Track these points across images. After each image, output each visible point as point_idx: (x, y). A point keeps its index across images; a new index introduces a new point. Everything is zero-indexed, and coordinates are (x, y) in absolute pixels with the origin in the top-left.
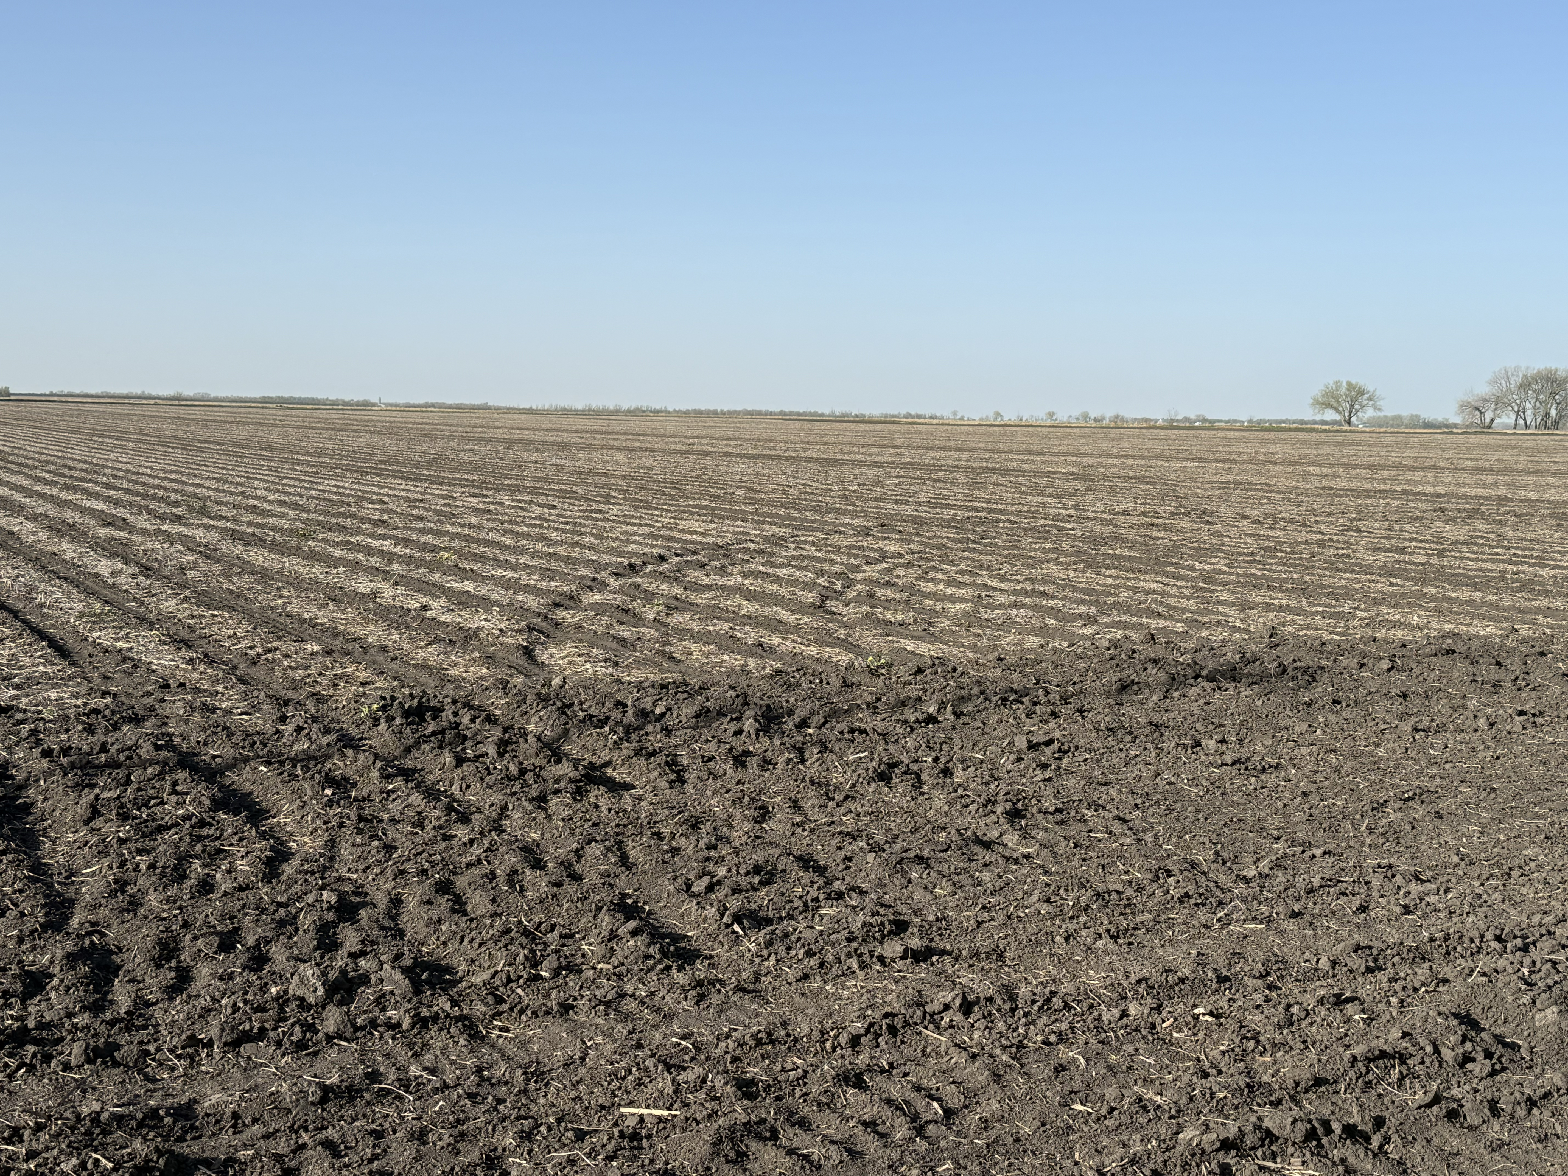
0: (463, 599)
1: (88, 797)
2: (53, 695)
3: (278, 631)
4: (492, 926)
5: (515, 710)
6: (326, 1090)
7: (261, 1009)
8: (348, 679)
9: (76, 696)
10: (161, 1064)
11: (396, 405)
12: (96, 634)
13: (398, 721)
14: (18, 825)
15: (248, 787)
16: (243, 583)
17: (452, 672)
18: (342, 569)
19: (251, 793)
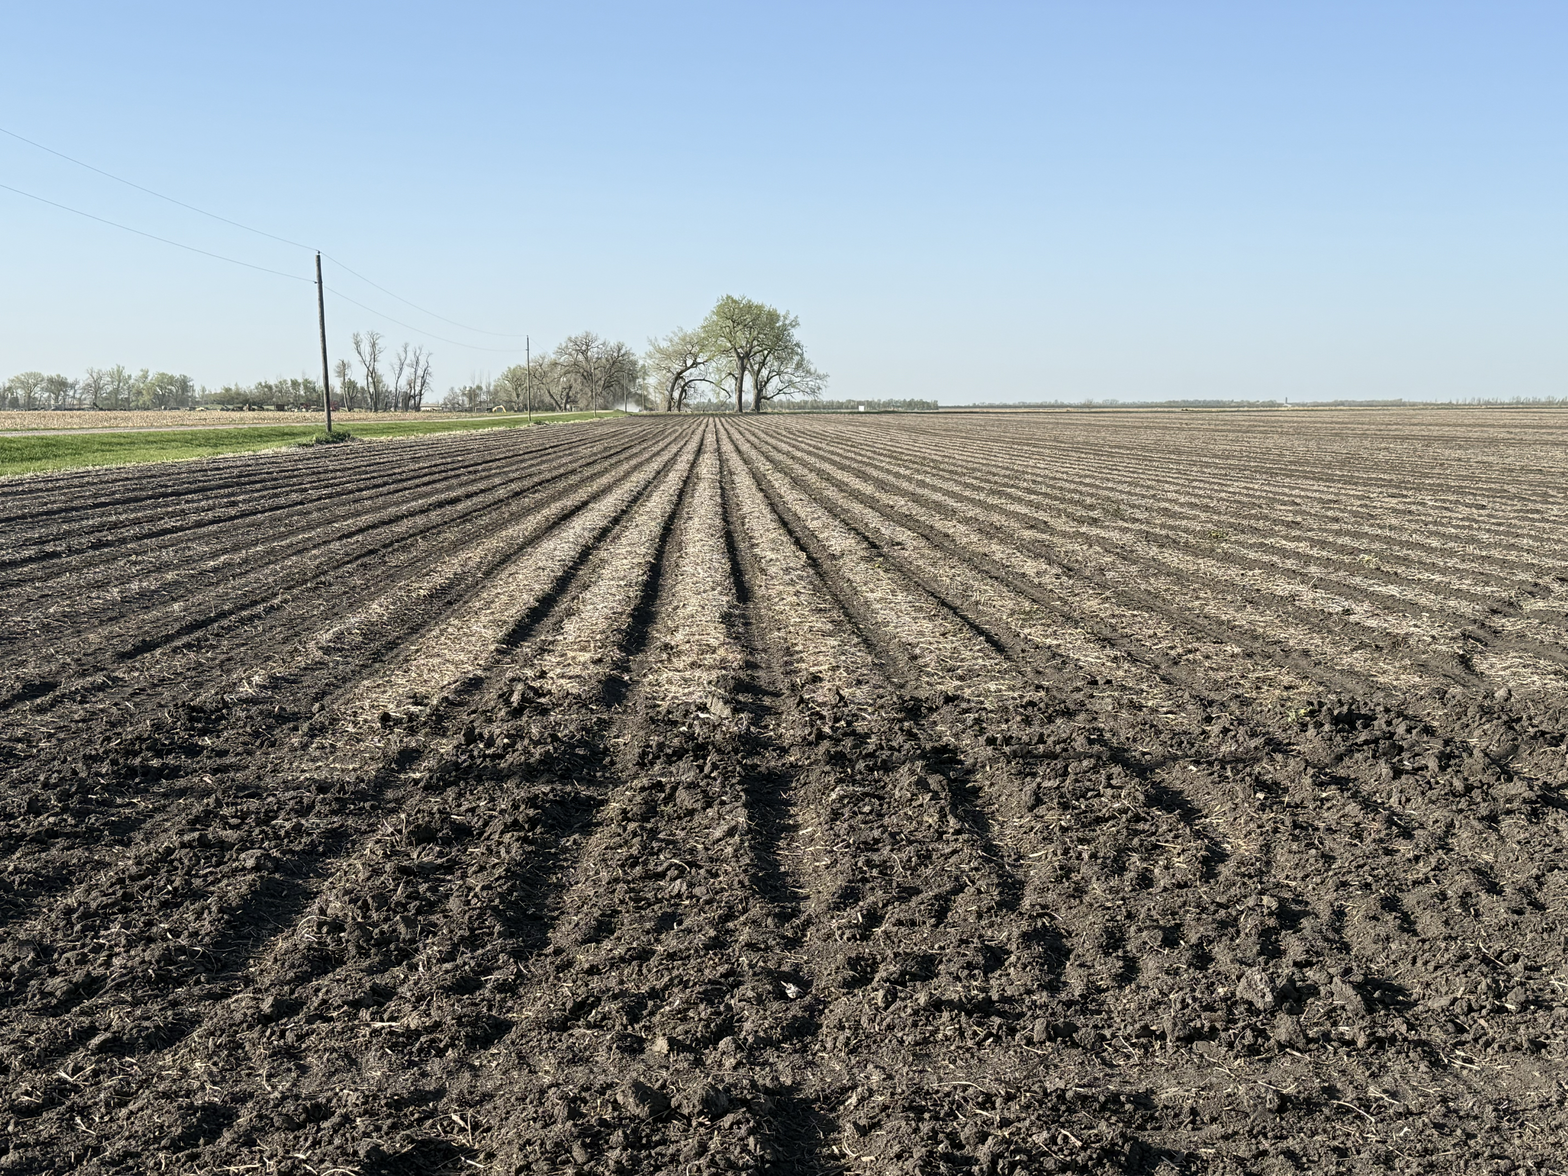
0: (1389, 604)
1: (1030, 786)
2: (993, 687)
3: (1196, 632)
4: (1447, 950)
5: (1454, 722)
6: (1284, 1100)
7: (1209, 1008)
8: (1271, 682)
9: (1012, 688)
10: (1117, 1051)
11: (1304, 405)
12: (1027, 631)
13: (1327, 727)
14: (968, 807)
15: (1178, 785)
16: (1160, 583)
17: (1381, 679)
18: (1257, 571)
19: (1182, 792)
